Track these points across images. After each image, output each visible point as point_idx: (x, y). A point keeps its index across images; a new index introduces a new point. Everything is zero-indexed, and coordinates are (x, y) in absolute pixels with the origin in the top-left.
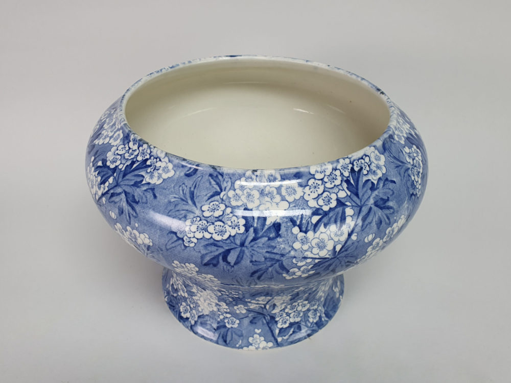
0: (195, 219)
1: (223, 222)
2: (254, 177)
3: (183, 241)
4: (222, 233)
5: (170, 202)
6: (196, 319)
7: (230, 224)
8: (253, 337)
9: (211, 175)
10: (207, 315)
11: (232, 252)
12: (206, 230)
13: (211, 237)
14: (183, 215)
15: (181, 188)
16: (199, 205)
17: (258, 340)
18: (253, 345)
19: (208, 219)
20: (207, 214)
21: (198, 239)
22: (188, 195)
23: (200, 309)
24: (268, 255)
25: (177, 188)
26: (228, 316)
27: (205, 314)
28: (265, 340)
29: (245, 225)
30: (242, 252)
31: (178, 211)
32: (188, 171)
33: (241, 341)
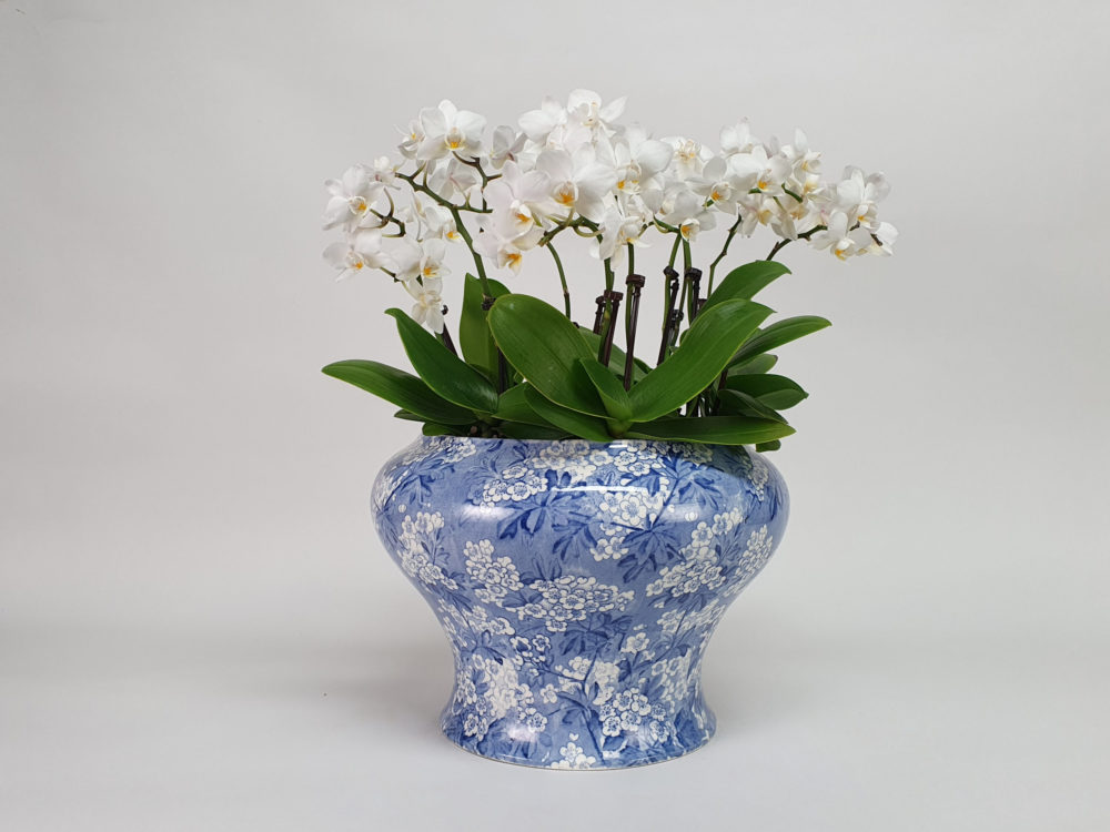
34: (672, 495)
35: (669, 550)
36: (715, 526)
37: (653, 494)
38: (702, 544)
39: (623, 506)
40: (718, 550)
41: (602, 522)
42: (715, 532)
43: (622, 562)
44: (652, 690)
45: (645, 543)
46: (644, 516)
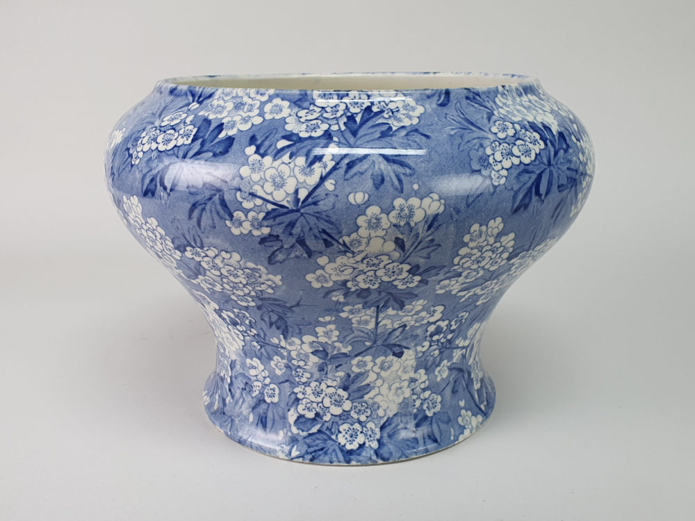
0: (493, 145)
1: (523, 140)
2: (506, 92)
3: (492, 179)
4: (527, 152)
5: (451, 136)
6: (378, 436)
7: (529, 140)
8: (460, 416)
9: (467, 98)
10: (395, 415)
11: (543, 175)
12: (511, 154)
13: (521, 162)
14: (478, 144)
15: (448, 119)
16: (487, 130)
17: (467, 418)
18: (466, 427)
19: (507, 140)
20: (502, 135)
21: (507, 169)
22: (465, 123)
23: (381, 413)
24: (568, 173)
25: (444, 119)
26: (427, 394)
27: (391, 416)
28: (473, 415)
29: (541, 139)
30: (551, 172)
31: (469, 141)
32: (439, 100)
33: (452, 430)
34: (334, 168)
35: (325, 237)
36: (393, 214)
37: (312, 163)
38: (373, 234)
39: (270, 173)
40: (400, 243)
41: (240, 190)
42: (394, 221)
43: (263, 240)
44: (354, 387)
45: (292, 225)
46: (291, 190)
